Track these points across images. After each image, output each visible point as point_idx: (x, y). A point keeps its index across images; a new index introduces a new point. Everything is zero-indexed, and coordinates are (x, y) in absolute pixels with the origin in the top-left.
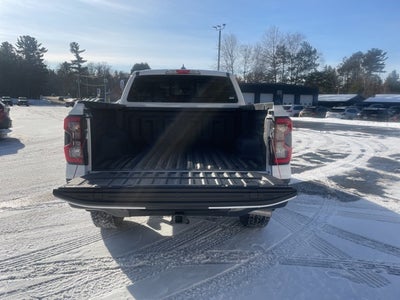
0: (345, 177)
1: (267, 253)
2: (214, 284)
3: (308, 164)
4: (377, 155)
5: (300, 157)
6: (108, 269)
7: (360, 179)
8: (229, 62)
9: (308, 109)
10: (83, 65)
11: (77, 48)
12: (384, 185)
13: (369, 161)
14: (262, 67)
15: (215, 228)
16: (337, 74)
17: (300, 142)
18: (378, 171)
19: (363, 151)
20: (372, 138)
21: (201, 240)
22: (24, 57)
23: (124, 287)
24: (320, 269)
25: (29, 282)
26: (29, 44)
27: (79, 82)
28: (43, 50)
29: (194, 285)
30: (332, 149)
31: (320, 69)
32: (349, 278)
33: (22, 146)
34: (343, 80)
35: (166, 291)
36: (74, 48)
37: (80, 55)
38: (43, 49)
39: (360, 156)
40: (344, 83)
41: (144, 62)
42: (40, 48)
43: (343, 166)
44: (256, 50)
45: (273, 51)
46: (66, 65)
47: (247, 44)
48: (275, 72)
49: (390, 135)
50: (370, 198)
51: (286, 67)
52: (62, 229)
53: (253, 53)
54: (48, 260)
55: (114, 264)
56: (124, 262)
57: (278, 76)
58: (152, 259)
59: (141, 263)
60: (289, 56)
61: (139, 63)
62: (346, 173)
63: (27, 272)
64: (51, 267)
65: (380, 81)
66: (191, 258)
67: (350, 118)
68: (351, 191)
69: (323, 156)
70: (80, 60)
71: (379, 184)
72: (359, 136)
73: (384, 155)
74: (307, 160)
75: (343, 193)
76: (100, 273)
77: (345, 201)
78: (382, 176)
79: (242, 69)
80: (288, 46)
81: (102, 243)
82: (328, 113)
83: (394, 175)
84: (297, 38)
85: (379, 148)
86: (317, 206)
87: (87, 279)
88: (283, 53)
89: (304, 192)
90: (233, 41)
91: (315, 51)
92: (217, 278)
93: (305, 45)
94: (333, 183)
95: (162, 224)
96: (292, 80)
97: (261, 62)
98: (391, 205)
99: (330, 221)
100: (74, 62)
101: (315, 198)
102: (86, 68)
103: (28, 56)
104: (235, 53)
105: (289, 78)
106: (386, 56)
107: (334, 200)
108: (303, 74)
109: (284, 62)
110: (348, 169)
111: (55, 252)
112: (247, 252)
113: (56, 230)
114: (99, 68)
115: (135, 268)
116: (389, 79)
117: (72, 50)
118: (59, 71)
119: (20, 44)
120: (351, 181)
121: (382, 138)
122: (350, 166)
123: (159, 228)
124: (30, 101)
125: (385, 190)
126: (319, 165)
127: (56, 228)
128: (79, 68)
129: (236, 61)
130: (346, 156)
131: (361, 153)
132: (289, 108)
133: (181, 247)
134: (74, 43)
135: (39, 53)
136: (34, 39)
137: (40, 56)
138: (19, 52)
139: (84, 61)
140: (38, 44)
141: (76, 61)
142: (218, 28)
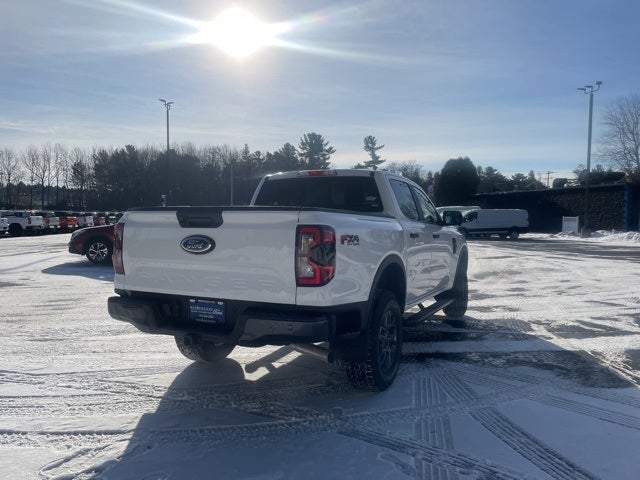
10: (380, 167)
11: (374, 144)
22: (308, 161)
26: (315, 144)
28: (330, 151)
36: (370, 144)
37: (377, 153)
38: (331, 148)
41: (463, 157)
42: (327, 148)
70: (376, 161)
100: (369, 164)
103: (312, 160)
114: (405, 170)
117: (367, 148)
119: (304, 145)
134: (370, 137)
135: (324, 155)
136: (320, 136)
137: (325, 159)
138: (301, 155)
139: (382, 162)
140: (324, 142)
141: (370, 162)
142: (588, 90)
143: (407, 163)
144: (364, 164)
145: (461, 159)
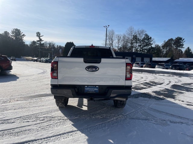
0: (160, 92)
1: (125, 116)
2: (104, 124)
3: (145, 87)
4: (176, 84)
5: (142, 84)
6: (64, 119)
7: (166, 92)
8: (111, 42)
9: (147, 64)
10: (42, 42)
11: (40, 35)
12: (176, 95)
13: (172, 86)
14: (126, 45)
15: (104, 108)
16: (161, 48)
17: (142, 78)
18: (174, 90)
19: (170, 82)
20: (175, 77)
21: (99, 111)
22: (14, 38)
23: (71, 124)
24: (144, 121)
25: (34, 123)
26: (17, 32)
27: (40, 50)
28: (24, 35)
29: (97, 124)
30: (156, 81)
31: (153, 46)
32: (155, 124)
33: (18, 78)
34: (165, 51)
35: (86, 126)
36: (38, 34)
37: (41, 38)
39: (168, 84)
40: (165, 52)
42: (22, 34)
43: (160, 87)
44: (123, 37)
45: (131, 37)
46: (34, 42)
47: (119, 34)
48: (132, 47)
49: (184, 76)
50: (169, 99)
51: (137, 45)
52: (43, 107)
53: (122, 38)
54: (40, 116)
55: (66, 118)
56: (69, 117)
57: (133, 49)
58: (80, 117)
59: (76, 118)
60: (139, 40)
61: (69, 42)
62: (161, 90)
63: (33, 120)
64: (42, 118)
65: (182, 52)
66: (95, 117)
67: (167, 69)
68: (161, 97)
69: (152, 84)
70: (41, 40)
71: (174, 94)
72: (170, 76)
73: (179, 84)
74: (144, 85)
75: (158, 97)
76: (61, 121)
77: (158, 100)
78: (176, 92)
79: (117, 45)
80: (138, 35)
81: (60, 112)
82: (156, 66)
83: (181, 91)
84: (142, 32)
85: (177, 81)
86: (147, 102)
87: (56, 122)
88: (136, 38)
89: (141, 96)
90: (113, 33)
91: (151, 38)
92: (105, 123)
93: (146, 35)
94: (154, 94)
95: (83, 106)
96: (140, 51)
97: (126, 42)
98: (177, 102)
99: (150, 107)
100: (38, 41)
101: (146, 99)
102: (44, 44)
103: (16, 38)
104: (113, 38)
105: (139, 50)
106: (184, 40)
107: (153, 100)
108: (145, 48)
109: (136, 43)
110: (162, 89)
111: (42, 114)
112: (117, 115)
113: (41, 108)
114: (50, 44)
115: (74, 119)
116: (186, 51)
117: (37, 36)
118: (31, 45)
119: (13, 32)
120: (162, 93)
121: (180, 77)
122: (163, 88)
123: (82, 107)
124: (16, 59)
125: (176, 97)
126: (149, 87)
127: (41, 107)
128: (40, 44)
129: (114, 42)
130: (162, 84)
131: (169, 83)
132: (139, 63)
133: (91, 114)
134: (38, 32)
135: (21, 37)
136: (19, 30)
137: (22, 38)
138: (12, 36)
139: (43, 41)
140: (21, 32)
141: (39, 41)
142: (106, 27)
143: (51, 42)
144: (36, 41)
145: (70, 42)
